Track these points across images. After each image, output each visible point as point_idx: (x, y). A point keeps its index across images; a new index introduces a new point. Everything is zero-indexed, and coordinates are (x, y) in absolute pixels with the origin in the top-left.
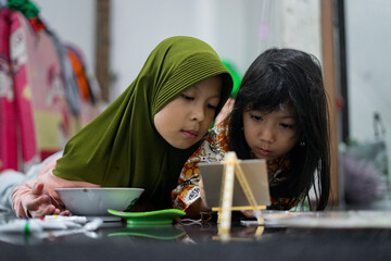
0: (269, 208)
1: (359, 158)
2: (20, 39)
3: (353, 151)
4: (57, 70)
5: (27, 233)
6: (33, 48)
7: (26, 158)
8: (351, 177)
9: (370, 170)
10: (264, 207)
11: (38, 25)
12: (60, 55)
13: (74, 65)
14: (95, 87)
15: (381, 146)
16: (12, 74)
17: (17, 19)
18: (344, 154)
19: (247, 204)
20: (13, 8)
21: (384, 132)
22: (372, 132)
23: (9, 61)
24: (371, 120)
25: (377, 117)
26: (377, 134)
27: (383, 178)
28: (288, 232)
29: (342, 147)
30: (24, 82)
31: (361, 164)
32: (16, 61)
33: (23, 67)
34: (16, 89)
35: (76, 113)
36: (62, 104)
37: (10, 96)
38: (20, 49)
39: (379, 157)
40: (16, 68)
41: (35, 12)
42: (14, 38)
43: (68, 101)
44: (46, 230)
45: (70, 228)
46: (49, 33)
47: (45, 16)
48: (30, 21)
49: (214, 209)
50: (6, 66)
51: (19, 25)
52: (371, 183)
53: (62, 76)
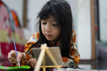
43: (11, 27)
53: (9, 19)
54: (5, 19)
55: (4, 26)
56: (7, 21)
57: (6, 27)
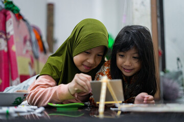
0: (123, 102)
1: (170, 79)
2: (11, 24)
3: (167, 75)
4: (28, 38)
5: (8, 114)
6: (17, 27)
7: (13, 79)
8: (166, 88)
9: (176, 84)
10: (121, 102)
11: (19, 17)
12: (30, 31)
13: (36, 36)
14: (46, 46)
15: (181, 73)
16: (7, 40)
17: (9, 14)
18: (163, 76)
19: (113, 100)
20: (8, 9)
21: (182, 66)
22: (176, 66)
23: (6, 34)
24: (176, 60)
25: (178, 59)
26: (178, 68)
27: (182, 88)
28: (131, 114)
29: (162, 74)
30: (13, 43)
31: (171, 81)
32: (9, 34)
33: (12, 36)
34: (9, 46)
35: (37, 58)
36: (30, 53)
37: (6, 50)
38: (10, 28)
39: (180, 78)
40: (9, 37)
41: (18, 11)
42: (8, 23)
43: (33, 52)
44: (17, 112)
45: (28, 111)
46: (25, 20)
47: (22, 12)
48: (15, 15)
49: (97, 103)
50: (4, 36)
51: (10, 17)
52: (176, 90)
53: (31, 41)
54: (25, 41)
55: (24, 52)
56: (28, 43)
57: (27, 51)
